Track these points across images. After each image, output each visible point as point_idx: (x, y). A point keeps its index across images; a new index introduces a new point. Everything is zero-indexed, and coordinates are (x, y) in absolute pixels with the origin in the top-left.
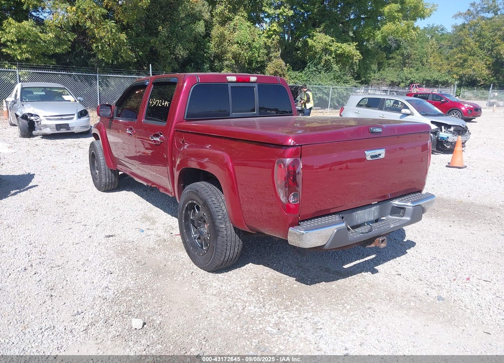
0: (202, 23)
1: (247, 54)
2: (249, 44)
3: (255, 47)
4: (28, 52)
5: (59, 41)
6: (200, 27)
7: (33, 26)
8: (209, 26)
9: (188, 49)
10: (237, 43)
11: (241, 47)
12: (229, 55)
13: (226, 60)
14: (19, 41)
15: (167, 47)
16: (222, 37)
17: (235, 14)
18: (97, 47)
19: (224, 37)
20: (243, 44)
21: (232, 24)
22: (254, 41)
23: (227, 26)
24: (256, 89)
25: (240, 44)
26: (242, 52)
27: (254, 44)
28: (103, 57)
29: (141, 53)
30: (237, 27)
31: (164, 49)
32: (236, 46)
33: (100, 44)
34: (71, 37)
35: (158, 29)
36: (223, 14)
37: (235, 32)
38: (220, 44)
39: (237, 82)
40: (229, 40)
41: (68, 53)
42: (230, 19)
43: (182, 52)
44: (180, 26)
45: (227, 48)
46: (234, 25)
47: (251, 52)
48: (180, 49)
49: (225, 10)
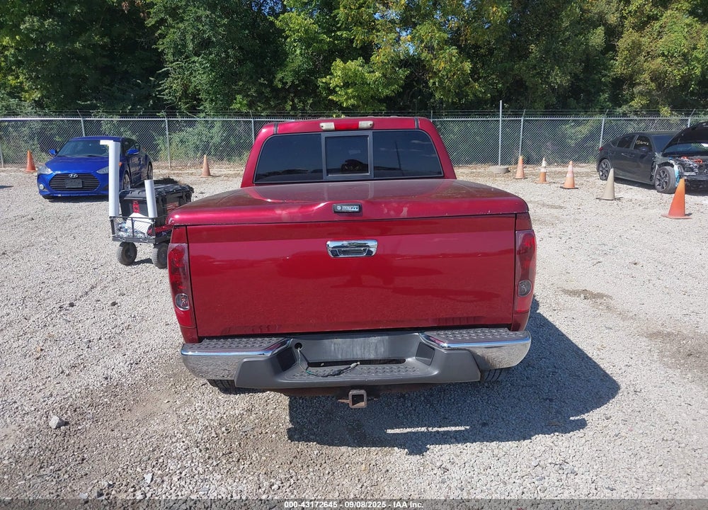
0: (600, 30)
1: (679, 70)
2: (684, 55)
3: (697, 58)
4: (353, 97)
5: (388, 80)
6: (597, 37)
7: (360, 66)
8: (613, 33)
9: (570, 73)
10: (663, 55)
11: (668, 62)
12: (646, 76)
13: (639, 84)
14: (346, 85)
15: (538, 73)
16: (636, 48)
17: (666, 8)
18: (434, 83)
19: (639, 48)
20: (672, 56)
21: (657, 25)
22: (695, 48)
23: (648, 30)
24: (370, 140)
25: (666, 56)
26: (670, 69)
27: (695, 53)
28: (442, 95)
29: (500, 85)
30: (666, 29)
31: (534, 76)
32: (659, 60)
33: (437, 80)
34: (403, 73)
35: (529, 49)
36: (642, 13)
37: (661, 38)
38: (631, 60)
39: (336, 129)
40: (648, 53)
41: (399, 94)
42: (656, 18)
43: (559, 79)
44: (561, 41)
45: (643, 65)
46: (661, 27)
47: (687, 68)
48: (557, 75)
49: (645, 5)
